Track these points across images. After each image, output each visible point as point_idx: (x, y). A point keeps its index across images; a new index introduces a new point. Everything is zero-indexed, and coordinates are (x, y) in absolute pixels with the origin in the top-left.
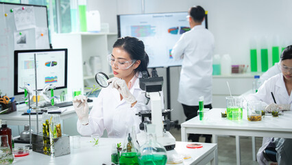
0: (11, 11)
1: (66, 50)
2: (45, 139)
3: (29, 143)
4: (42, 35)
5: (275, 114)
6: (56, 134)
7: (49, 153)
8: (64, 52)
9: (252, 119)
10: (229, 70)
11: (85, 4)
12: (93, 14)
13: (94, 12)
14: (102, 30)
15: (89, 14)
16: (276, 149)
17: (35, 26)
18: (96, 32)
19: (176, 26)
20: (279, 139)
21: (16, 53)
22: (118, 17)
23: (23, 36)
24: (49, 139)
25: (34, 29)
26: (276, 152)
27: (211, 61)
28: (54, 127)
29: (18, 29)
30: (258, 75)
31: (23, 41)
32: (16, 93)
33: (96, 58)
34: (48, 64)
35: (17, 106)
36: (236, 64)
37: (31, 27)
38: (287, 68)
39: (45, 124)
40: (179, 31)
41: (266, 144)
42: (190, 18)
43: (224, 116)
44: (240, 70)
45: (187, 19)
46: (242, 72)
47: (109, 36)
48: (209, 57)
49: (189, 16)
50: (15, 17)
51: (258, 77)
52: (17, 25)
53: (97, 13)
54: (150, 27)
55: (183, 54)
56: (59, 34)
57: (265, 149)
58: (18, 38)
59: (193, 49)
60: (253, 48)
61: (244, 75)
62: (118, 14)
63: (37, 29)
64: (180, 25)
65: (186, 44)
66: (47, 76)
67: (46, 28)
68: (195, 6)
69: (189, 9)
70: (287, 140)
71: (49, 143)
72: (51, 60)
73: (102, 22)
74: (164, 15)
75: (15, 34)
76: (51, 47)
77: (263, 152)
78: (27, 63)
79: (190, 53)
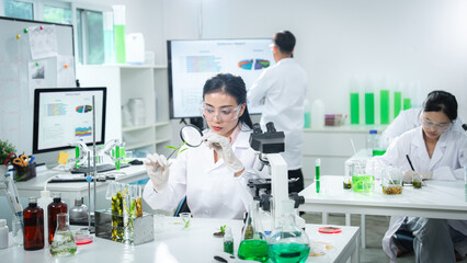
0: (25, 31)
1: (104, 89)
2: (114, 219)
3: (87, 224)
4: (66, 67)
5: (417, 185)
6: (134, 212)
7: (121, 240)
8: (101, 92)
9: (390, 192)
10: (322, 121)
11: (124, 23)
12: (134, 38)
13: (134, 35)
14: (146, 62)
15: (128, 38)
16: (415, 233)
17: (56, 54)
18: (139, 64)
19: (249, 59)
20: (417, 219)
21: (37, 92)
22: (169, 43)
23: (40, 67)
24: (122, 218)
25: (55, 58)
26: (414, 237)
27: (303, 108)
28: (132, 202)
29: (34, 58)
30: (375, 129)
31: (40, 76)
32: (35, 150)
33: (137, 101)
34: (79, 110)
35: (38, 169)
36: (330, 113)
37: (51, 54)
38: (430, 123)
39: (115, 198)
40: (254, 65)
41: (395, 225)
42: (275, 48)
43: (347, 187)
44: (336, 121)
45: (268, 49)
46: (339, 124)
47: (156, 70)
48: (300, 103)
49: (273, 45)
50: (31, 39)
51: (375, 132)
52: (32, 52)
53: (140, 36)
54: (214, 58)
55: (264, 98)
56: (85, 65)
57: (396, 233)
58: (34, 71)
59: (279, 91)
60: (354, 92)
61: (342, 128)
62: (169, 39)
63: (60, 58)
64: (255, 57)
65: (269, 84)
66: (77, 126)
67: (71, 57)
68: (281, 31)
69: (274, 36)
70: (431, 221)
71: (122, 225)
72: (84, 104)
73: (146, 49)
74: (234, 41)
75: (30, 64)
76: (78, 84)
77: (393, 237)
78: (51, 107)
79: (275, 97)
